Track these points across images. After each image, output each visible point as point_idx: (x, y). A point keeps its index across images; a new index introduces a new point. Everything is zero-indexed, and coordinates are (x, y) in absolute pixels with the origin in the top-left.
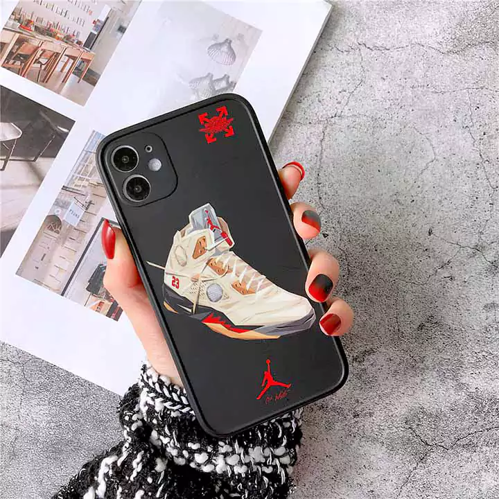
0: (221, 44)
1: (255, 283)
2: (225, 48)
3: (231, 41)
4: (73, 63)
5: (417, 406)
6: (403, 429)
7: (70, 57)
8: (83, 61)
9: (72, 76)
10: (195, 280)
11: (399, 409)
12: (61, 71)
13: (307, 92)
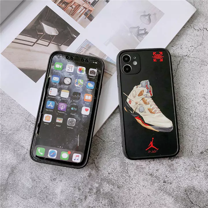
0: (146, 15)
1: (156, 111)
2: (147, 17)
3: (150, 15)
4: (85, 10)
5: (192, 185)
6: (183, 193)
7: (84, 7)
8: (89, 10)
9: (83, 15)
10: (136, 103)
11: (184, 185)
12: (80, 12)
13: (177, 43)
